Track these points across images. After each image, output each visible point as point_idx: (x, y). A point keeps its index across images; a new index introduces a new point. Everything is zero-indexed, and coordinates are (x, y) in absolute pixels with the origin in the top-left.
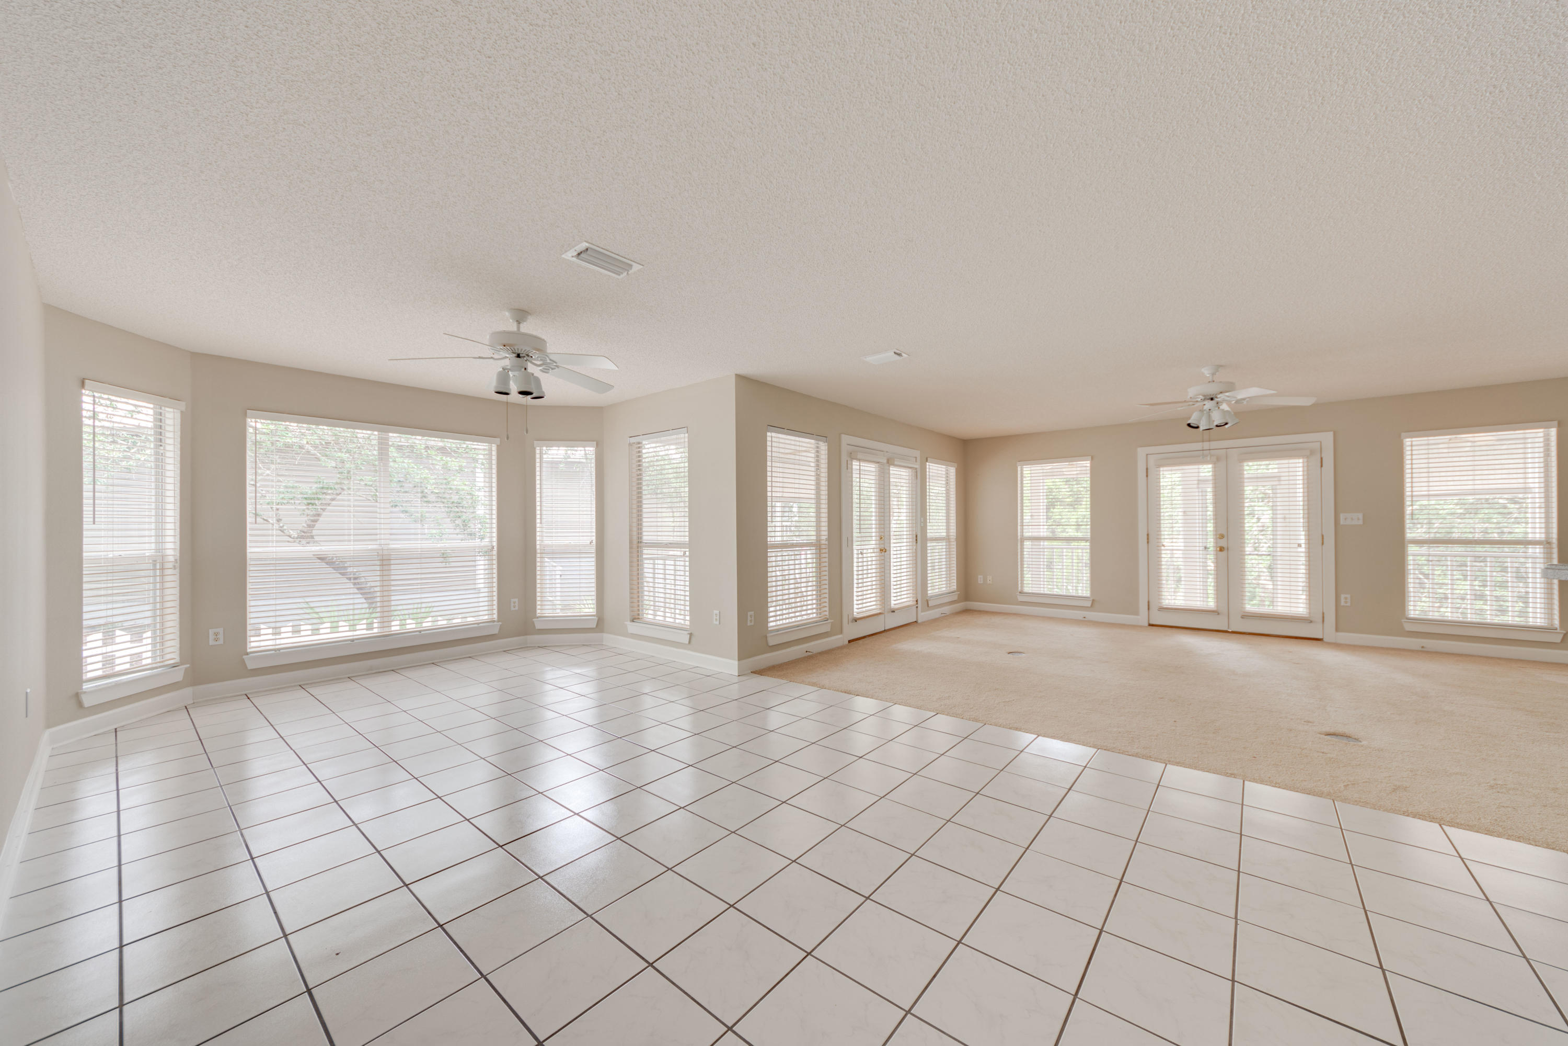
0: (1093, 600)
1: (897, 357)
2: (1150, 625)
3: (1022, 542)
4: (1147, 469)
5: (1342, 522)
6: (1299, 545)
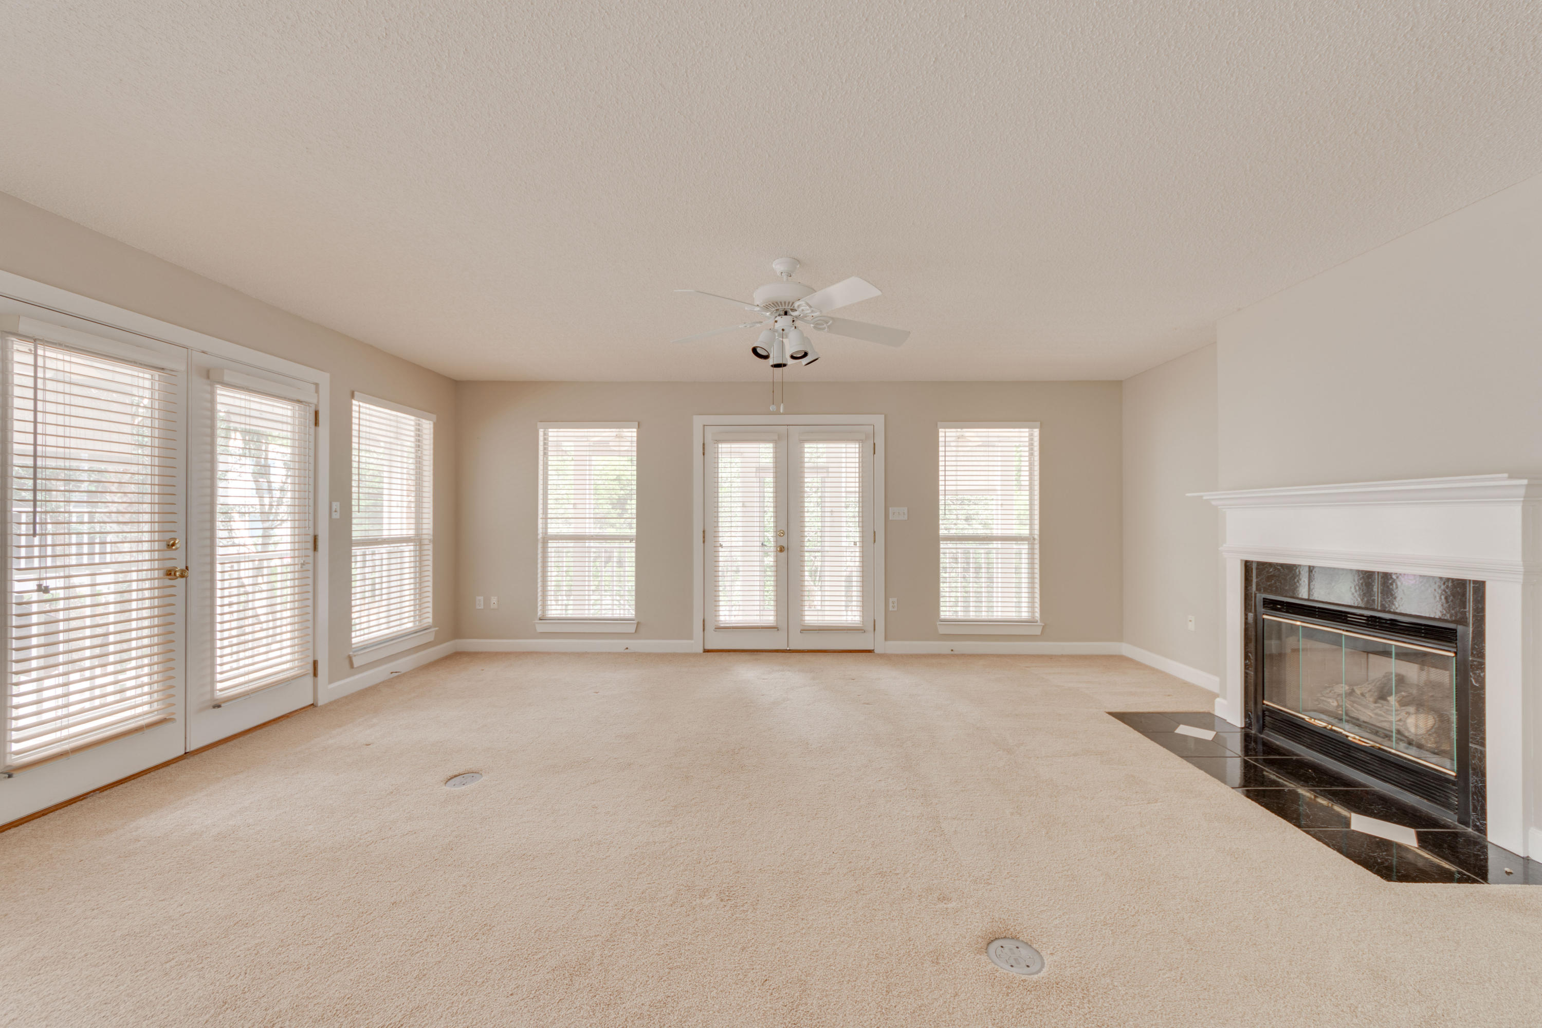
0: (638, 624)
2: (707, 650)
3: (545, 543)
4: (704, 444)
5: (892, 516)
6: (855, 543)
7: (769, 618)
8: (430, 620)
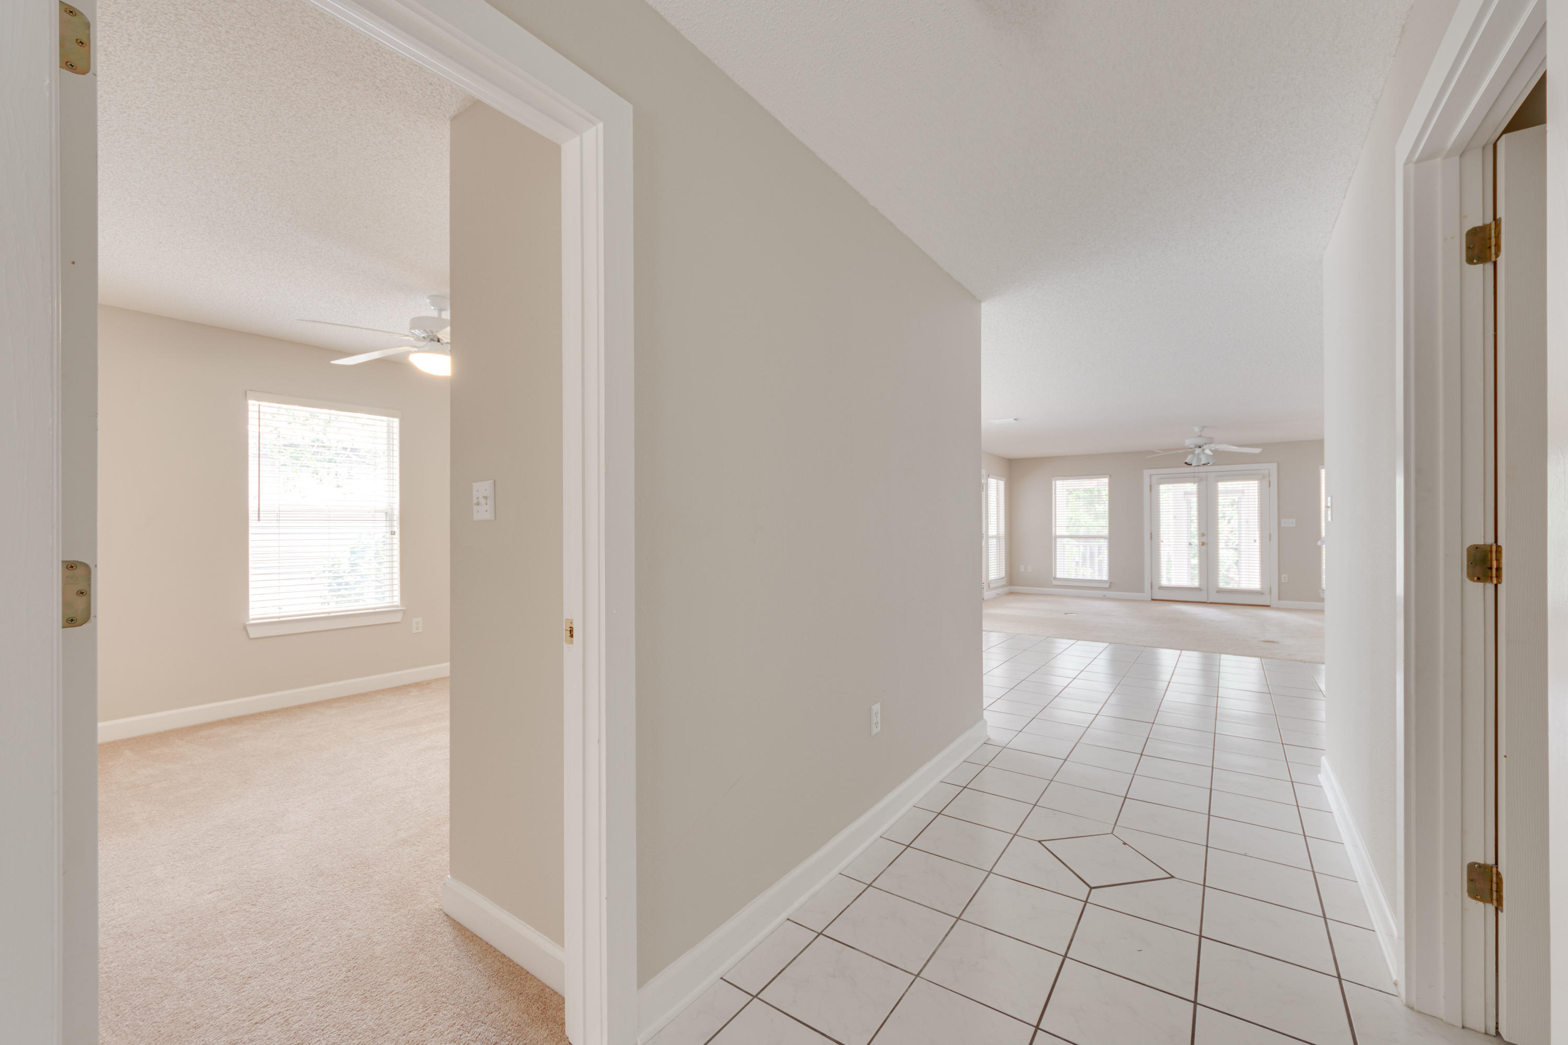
0: (1111, 583)
1: (1015, 421)
2: (1153, 600)
3: (1055, 539)
4: (1150, 485)
5: (1283, 525)
6: (1255, 541)
7: (1196, 583)
8: (1004, 575)
